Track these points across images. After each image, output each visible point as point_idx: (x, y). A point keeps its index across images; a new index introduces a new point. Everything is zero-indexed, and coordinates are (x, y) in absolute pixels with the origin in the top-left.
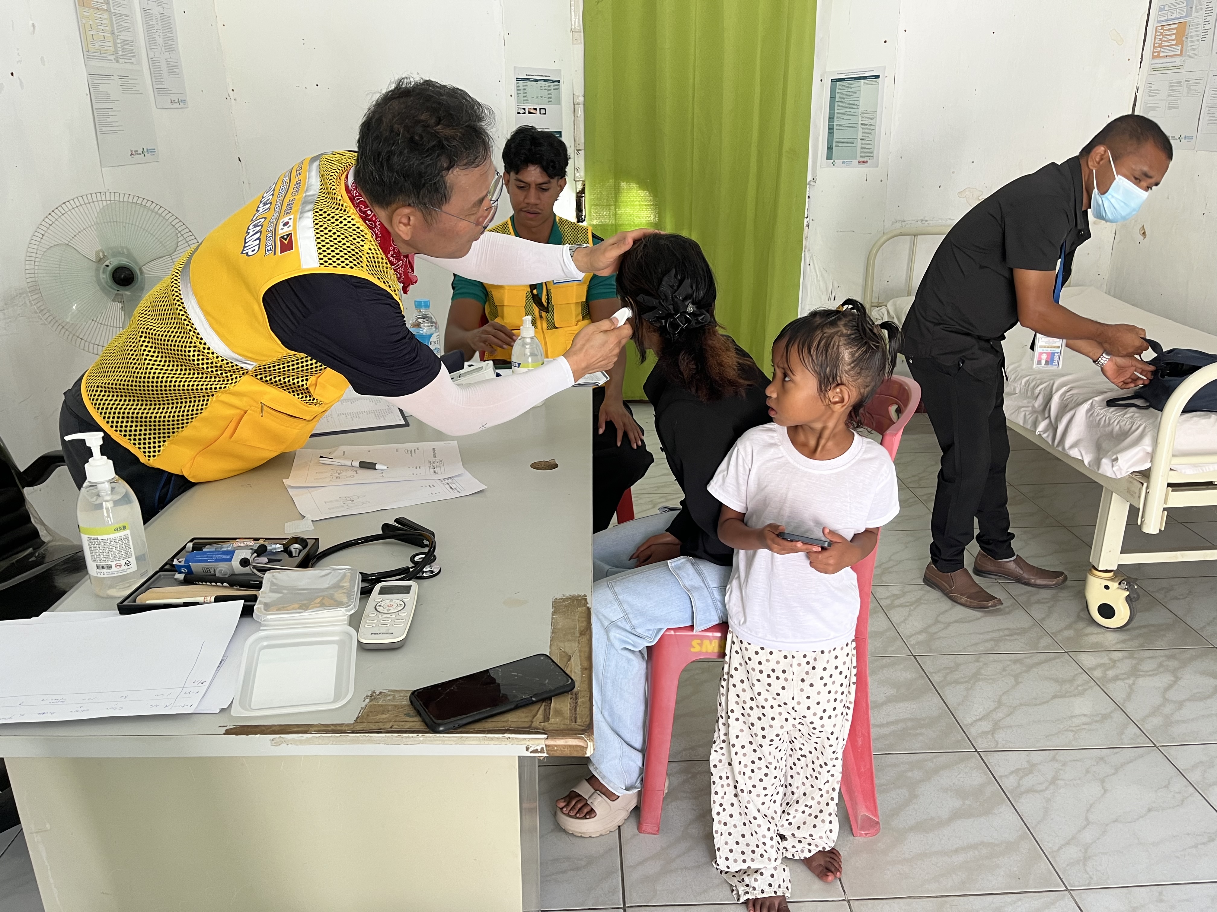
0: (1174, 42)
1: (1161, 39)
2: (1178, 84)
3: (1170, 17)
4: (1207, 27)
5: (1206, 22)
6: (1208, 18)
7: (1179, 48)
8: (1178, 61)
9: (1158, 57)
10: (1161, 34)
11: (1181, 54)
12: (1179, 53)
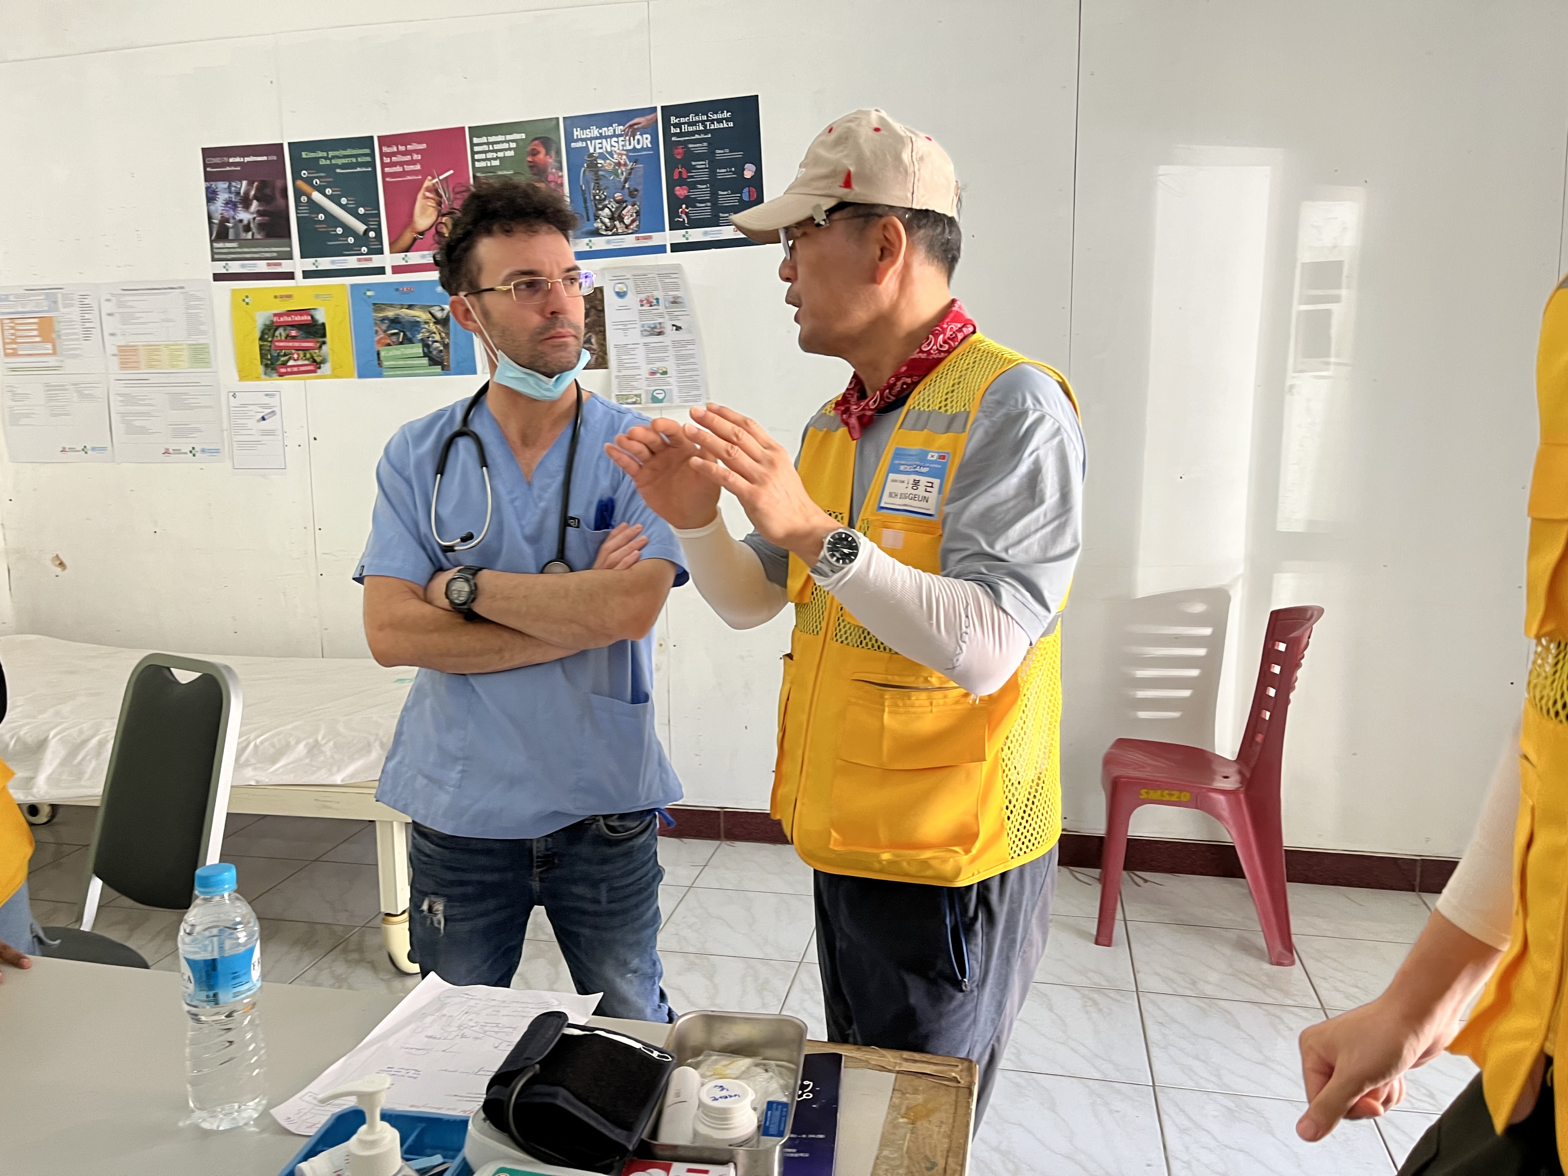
0: (38, 339)
1: (13, 334)
2: (62, 388)
3: (21, 309)
4: (88, 325)
5: (84, 321)
6: (87, 316)
7: (49, 346)
8: (52, 361)
9: (15, 354)
10: (12, 328)
11: (54, 353)
12: (51, 352)
